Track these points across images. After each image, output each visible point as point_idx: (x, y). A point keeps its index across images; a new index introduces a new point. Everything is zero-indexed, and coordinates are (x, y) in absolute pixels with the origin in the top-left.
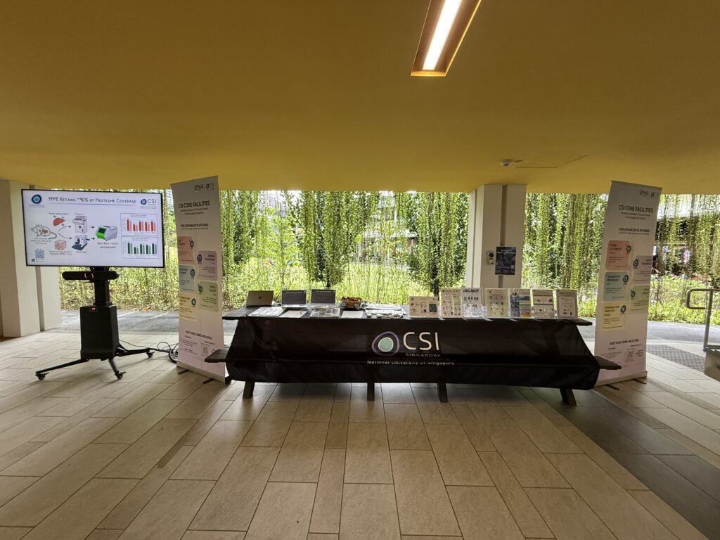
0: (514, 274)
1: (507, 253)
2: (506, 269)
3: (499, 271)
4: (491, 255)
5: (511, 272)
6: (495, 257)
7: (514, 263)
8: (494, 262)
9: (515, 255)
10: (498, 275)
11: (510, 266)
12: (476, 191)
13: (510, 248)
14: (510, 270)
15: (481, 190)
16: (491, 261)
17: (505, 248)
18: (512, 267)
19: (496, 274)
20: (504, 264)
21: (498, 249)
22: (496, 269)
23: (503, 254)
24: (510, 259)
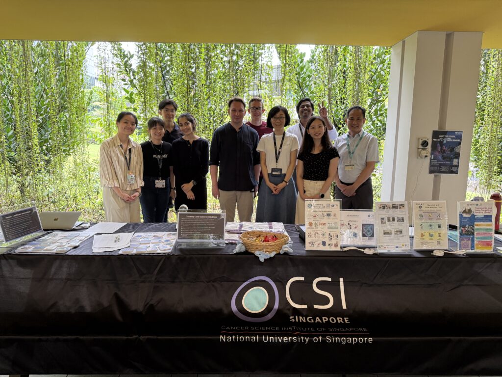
0: (457, 173)
1: (449, 140)
2: (445, 165)
3: (436, 168)
4: (425, 144)
5: (453, 170)
6: (429, 147)
7: (457, 156)
8: (429, 155)
9: (460, 143)
10: (433, 175)
11: (451, 160)
12: (404, 42)
13: (453, 133)
14: (452, 166)
15: (412, 42)
16: (424, 153)
17: (445, 133)
18: (455, 161)
19: (431, 172)
20: (444, 158)
21: (436, 134)
22: (431, 166)
23: (441, 143)
24: (452, 150)
